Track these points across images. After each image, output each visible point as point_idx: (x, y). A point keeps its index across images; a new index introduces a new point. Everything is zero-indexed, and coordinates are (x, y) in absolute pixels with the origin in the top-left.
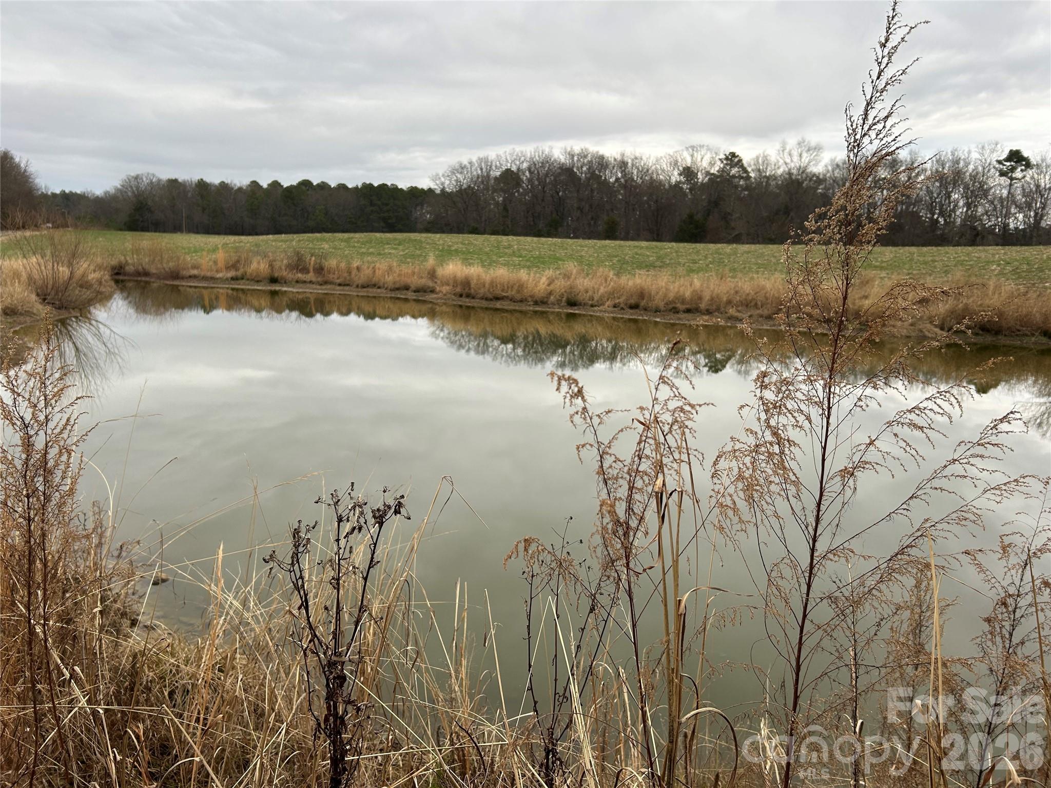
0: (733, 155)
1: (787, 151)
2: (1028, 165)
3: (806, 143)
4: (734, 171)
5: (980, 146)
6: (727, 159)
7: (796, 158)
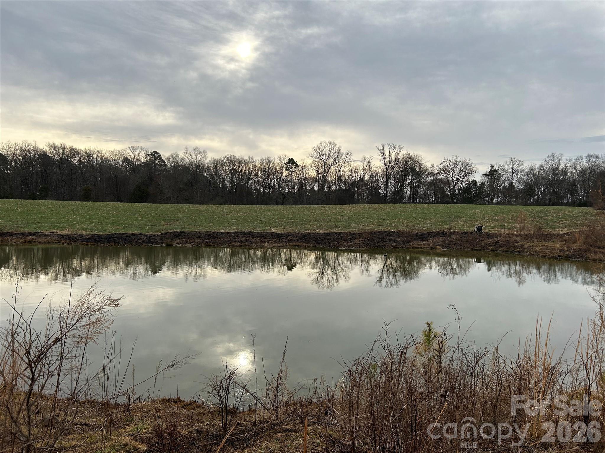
0: (155, 152)
1: (189, 152)
2: (297, 165)
3: (198, 149)
4: (157, 161)
5: (279, 157)
6: (152, 154)
7: (194, 157)
